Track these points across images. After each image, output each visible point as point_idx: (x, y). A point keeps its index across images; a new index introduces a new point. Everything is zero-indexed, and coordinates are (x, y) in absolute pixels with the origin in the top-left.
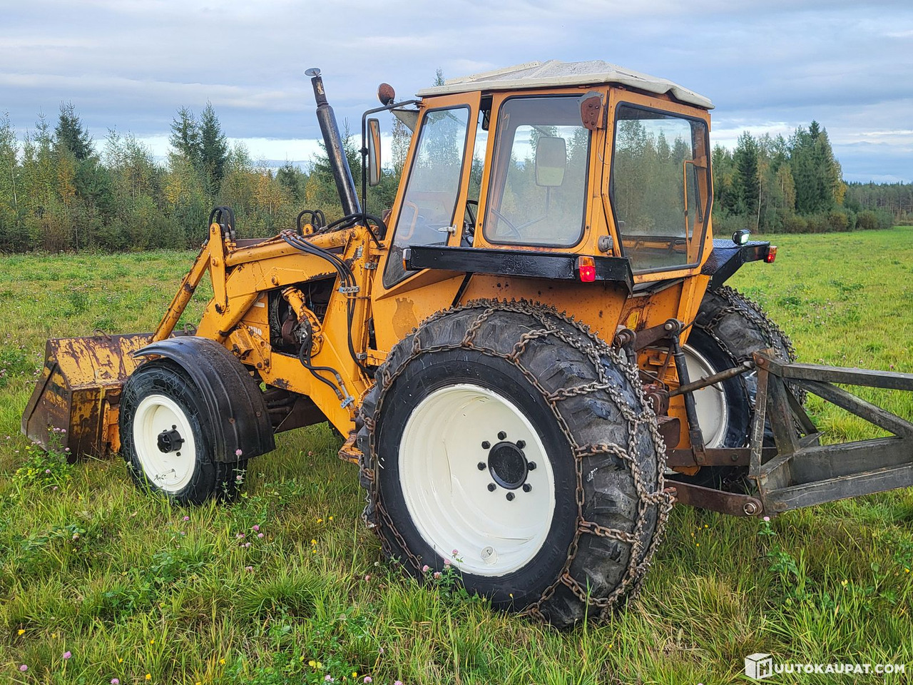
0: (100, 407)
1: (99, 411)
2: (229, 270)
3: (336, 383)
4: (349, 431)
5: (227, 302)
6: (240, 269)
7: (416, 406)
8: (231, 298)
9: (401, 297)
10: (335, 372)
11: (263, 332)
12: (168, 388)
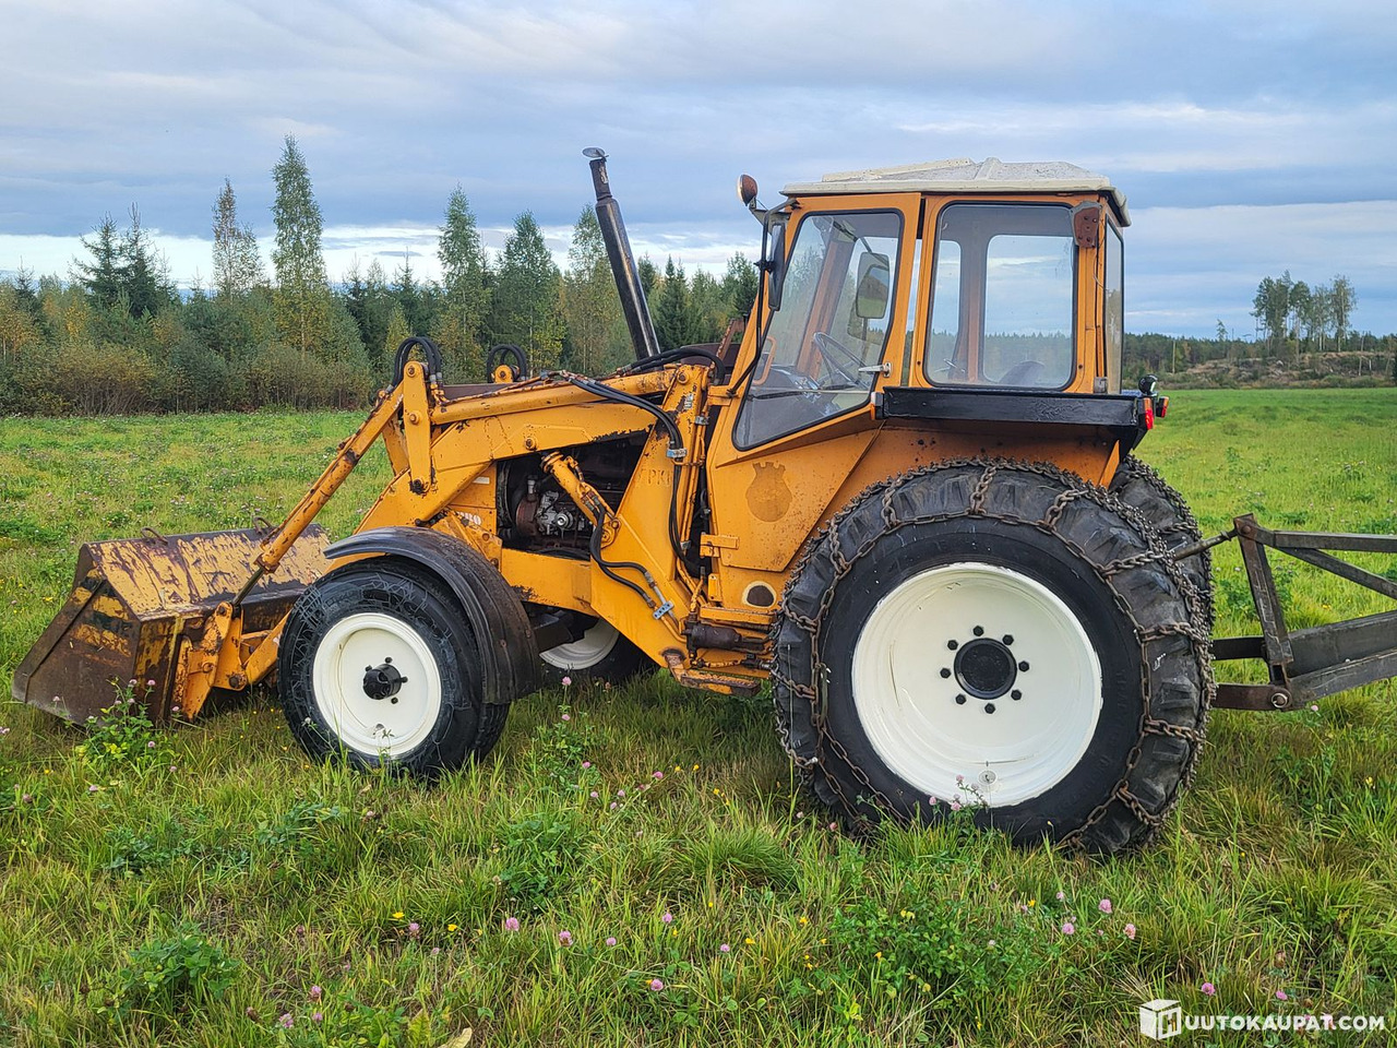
0: (172, 646)
1: (171, 653)
2: (437, 428)
3: (642, 584)
4: (661, 650)
5: (432, 476)
6: (460, 428)
7: (884, 595)
8: (439, 472)
9: (762, 462)
10: (642, 570)
11: (483, 519)
12: (394, 602)
